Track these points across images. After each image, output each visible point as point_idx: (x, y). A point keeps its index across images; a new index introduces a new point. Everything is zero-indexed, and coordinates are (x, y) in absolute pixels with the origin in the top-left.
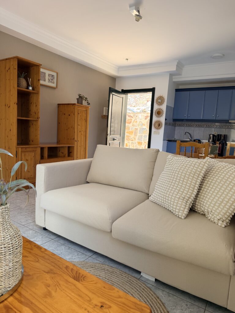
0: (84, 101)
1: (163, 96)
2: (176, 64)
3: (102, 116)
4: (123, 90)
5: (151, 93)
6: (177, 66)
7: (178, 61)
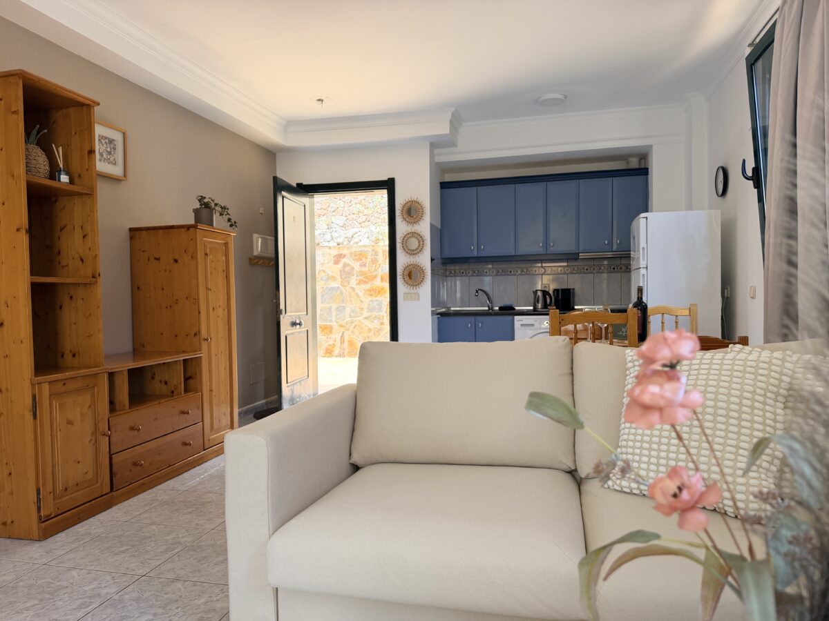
0: (216, 217)
1: (420, 200)
2: (449, 116)
3: (250, 259)
4: (302, 184)
5: (385, 192)
6: (451, 121)
7: (453, 109)
